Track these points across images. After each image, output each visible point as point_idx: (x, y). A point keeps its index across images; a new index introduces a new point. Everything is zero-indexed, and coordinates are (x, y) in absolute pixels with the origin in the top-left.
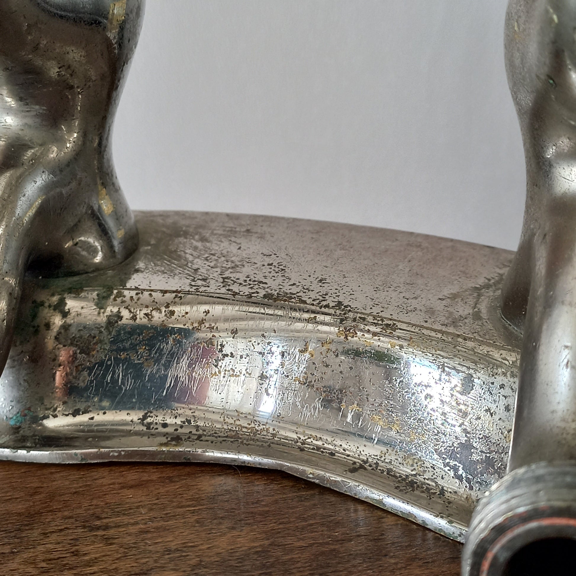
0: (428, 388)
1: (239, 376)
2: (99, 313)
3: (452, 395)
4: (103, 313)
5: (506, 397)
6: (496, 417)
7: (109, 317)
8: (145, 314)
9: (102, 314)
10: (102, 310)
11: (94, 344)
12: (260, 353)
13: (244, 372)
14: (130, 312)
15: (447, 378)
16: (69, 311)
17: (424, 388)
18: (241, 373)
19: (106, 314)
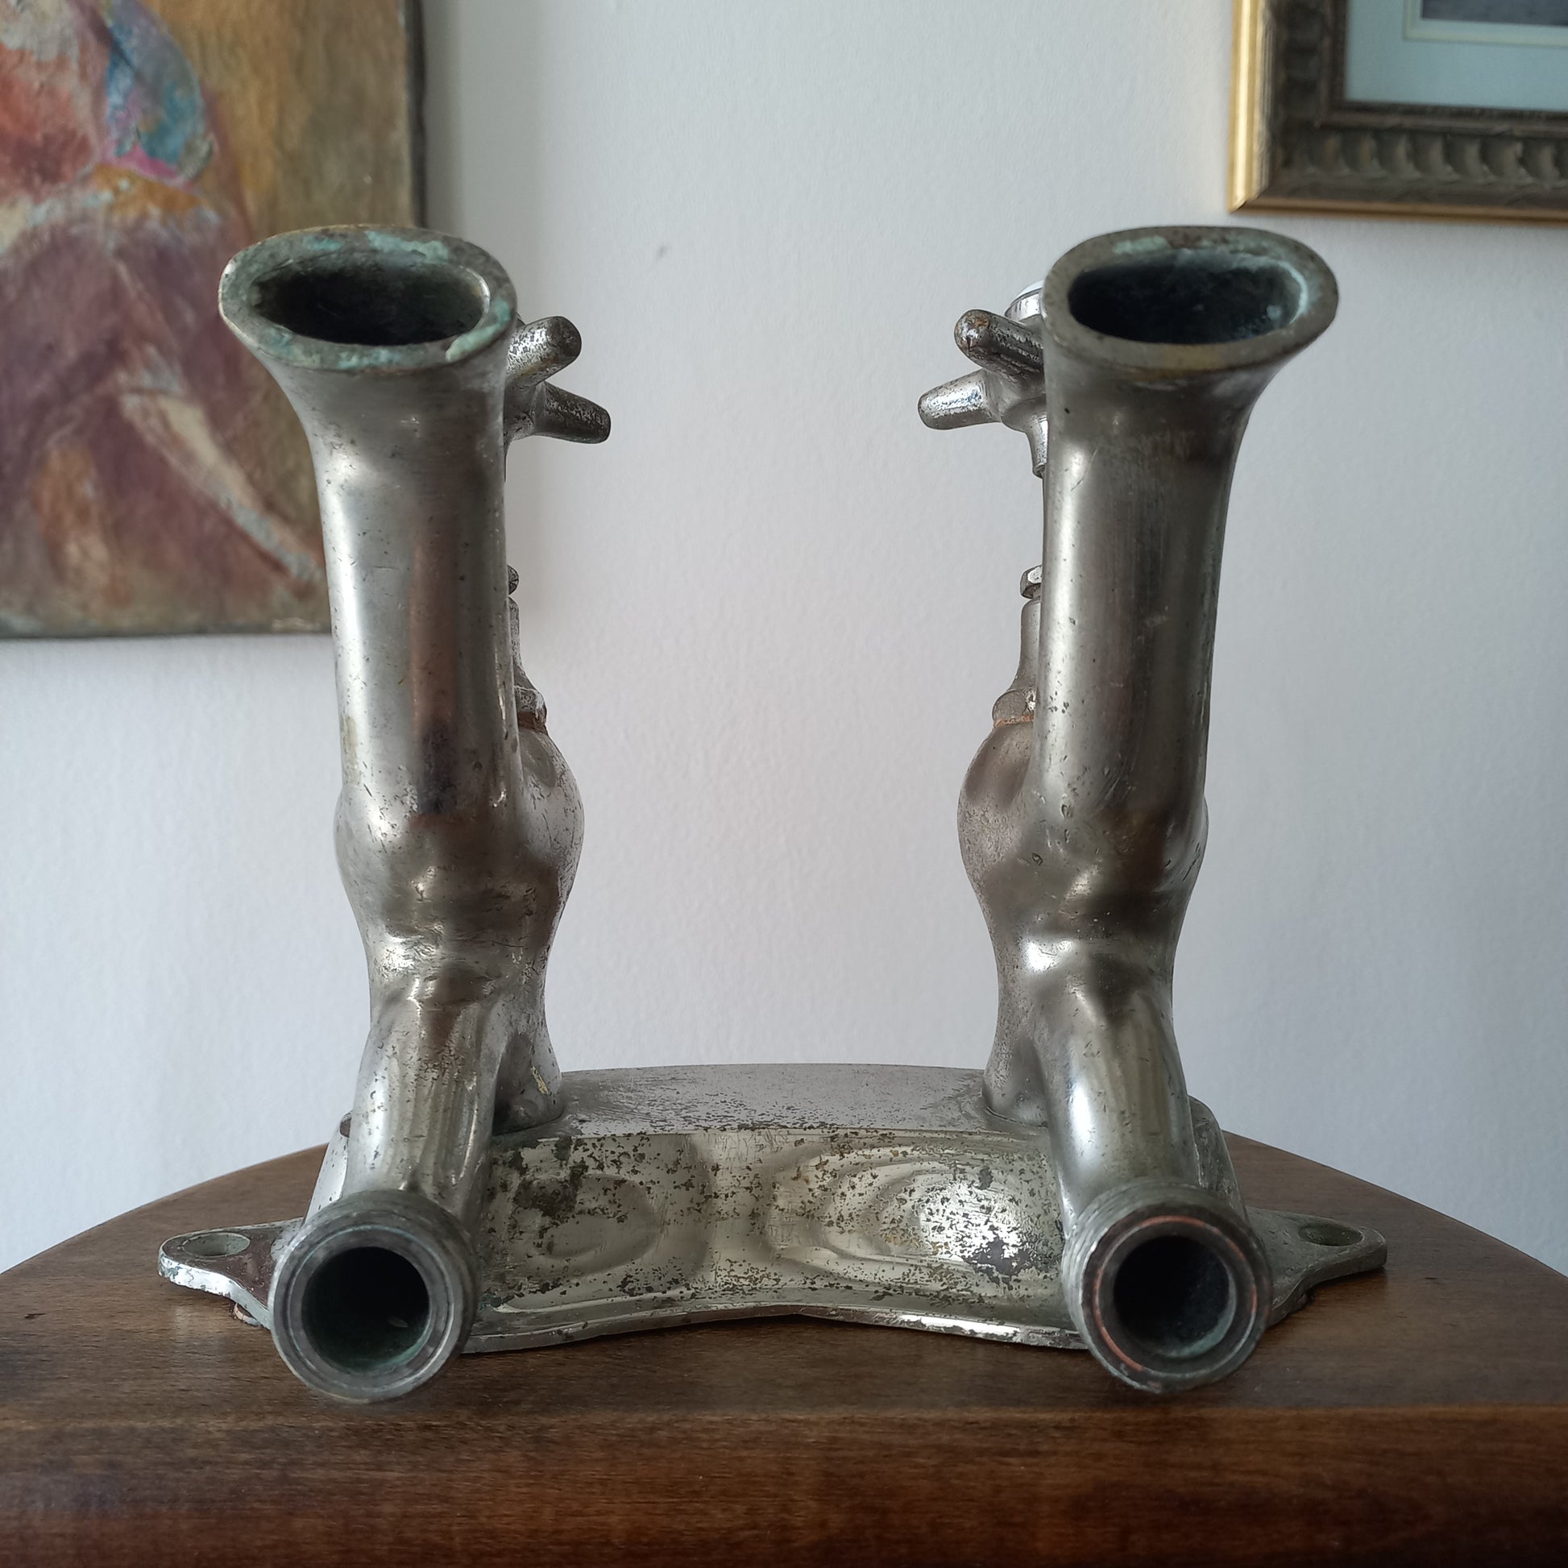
0: (943, 1191)
1: (726, 1219)
2: (561, 1166)
3: (971, 1193)
4: (566, 1165)
5: (1028, 1182)
6: (1022, 1205)
7: (572, 1168)
8: (612, 1161)
9: (564, 1166)
10: (564, 1162)
11: (559, 1202)
12: (747, 1188)
13: (731, 1213)
14: (596, 1160)
15: (961, 1176)
16: (527, 1167)
17: (938, 1191)
18: (728, 1215)
19: (569, 1166)
